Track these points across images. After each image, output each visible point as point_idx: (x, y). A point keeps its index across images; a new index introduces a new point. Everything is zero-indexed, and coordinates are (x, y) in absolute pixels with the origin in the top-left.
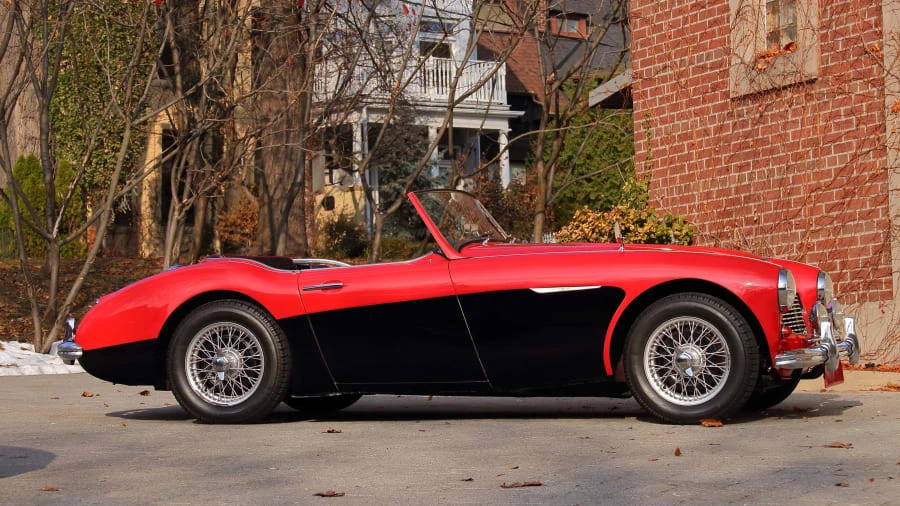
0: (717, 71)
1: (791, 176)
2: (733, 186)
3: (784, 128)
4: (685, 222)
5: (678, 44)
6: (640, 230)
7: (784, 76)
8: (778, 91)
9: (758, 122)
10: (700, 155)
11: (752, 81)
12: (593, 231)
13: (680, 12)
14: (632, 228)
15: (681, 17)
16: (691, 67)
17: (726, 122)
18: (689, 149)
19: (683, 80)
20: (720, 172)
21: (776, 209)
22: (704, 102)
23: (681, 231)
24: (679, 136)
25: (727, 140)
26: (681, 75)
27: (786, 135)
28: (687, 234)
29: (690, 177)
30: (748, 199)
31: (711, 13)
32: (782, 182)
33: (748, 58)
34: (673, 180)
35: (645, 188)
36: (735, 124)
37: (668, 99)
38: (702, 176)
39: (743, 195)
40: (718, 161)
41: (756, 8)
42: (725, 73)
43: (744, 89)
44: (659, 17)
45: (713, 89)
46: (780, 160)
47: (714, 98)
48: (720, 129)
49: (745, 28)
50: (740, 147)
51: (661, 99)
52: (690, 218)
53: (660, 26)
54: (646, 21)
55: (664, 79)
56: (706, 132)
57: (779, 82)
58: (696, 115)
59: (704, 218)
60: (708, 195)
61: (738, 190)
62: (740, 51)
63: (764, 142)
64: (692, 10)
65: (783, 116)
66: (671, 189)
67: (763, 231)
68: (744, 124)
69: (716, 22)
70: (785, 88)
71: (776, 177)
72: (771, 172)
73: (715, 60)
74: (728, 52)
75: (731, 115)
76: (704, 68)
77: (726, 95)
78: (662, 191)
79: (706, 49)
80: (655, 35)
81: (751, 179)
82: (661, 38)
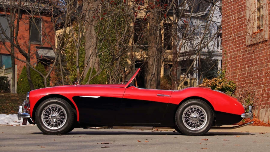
0: (243, 38)
1: (261, 69)
2: (246, 72)
3: (260, 55)
4: (234, 83)
5: (233, 30)
6: (220, 85)
7: (259, 39)
8: (258, 43)
9: (253, 53)
10: (238, 63)
11: (251, 41)
12: (207, 85)
13: (234, 20)
14: (218, 84)
15: (234, 22)
16: (237, 36)
17: (245, 53)
18: (236, 61)
19: (235, 40)
20: (243, 68)
21: (257, 79)
22: (240, 47)
23: (232, 86)
24: (233, 57)
25: (245, 58)
26: (234, 39)
27: (260, 57)
28: (234, 86)
29: (236, 70)
30: (250, 76)
31: (242, 20)
32: (258, 71)
33: (251, 34)
34: (232, 70)
35: (224, 73)
36: (247, 54)
37: (231, 46)
38: (239, 69)
39: (249, 75)
40: (243, 64)
41: (254, 19)
42: (245, 39)
43: (249, 43)
44: (229, 22)
45: (242, 43)
46: (258, 64)
47: (242, 46)
48: (244, 55)
49: (251, 25)
50: (248, 60)
51: (229, 46)
52: (236, 82)
53: (229, 24)
54: (226, 23)
55: (230, 40)
56: (240, 56)
57: (258, 41)
58: (238, 51)
59: (239, 82)
60: (240, 75)
61: (248, 74)
62: (249, 32)
63: (254, 59)
64: (237, 19)
65: (259, 51)
66: (231, 73)
67: (254, 85)
68: (249, 54)
69: (243, 23)
70: (260, 43)
71: (257, 69)
72: (256, 68)
73: (243, 34)
74: (246, 32)
75: (246, 51)
76: (240, 37)
77: (245, 45)
78: (229, 74)
79: (240, 31)
80: (228, 27)
81: (251, 70)
82: (230, 28)
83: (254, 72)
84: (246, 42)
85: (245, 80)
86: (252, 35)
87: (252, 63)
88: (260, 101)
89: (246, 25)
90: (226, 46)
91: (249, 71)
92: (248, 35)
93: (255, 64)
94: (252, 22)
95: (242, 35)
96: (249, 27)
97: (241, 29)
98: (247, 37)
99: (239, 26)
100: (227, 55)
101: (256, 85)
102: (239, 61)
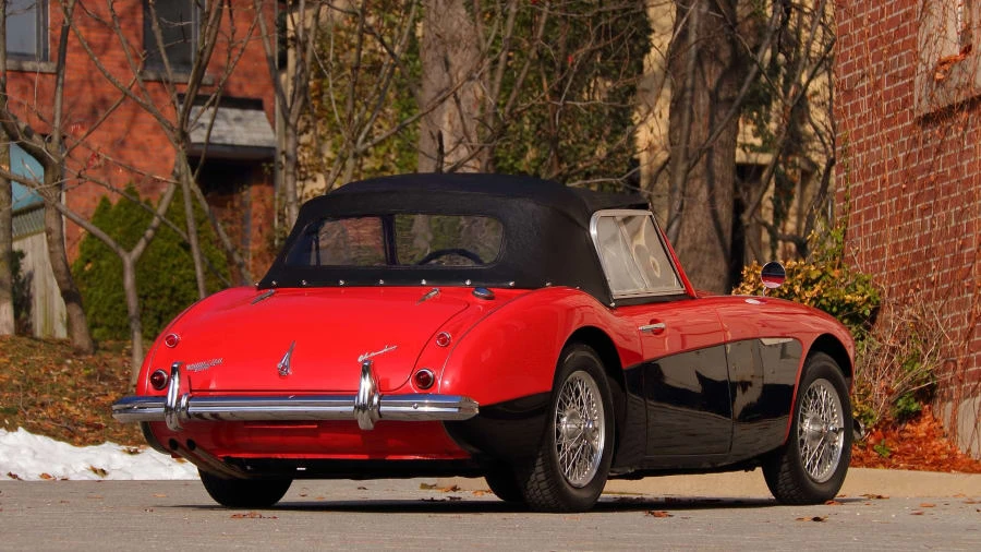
83: (941, 235)
84: (916, 101)
85: (912, 273)
86: (936, 70)
87: (934, 194)
88: (959, 362)
89: (918, 26)
90: (850, 117)
91: (927, 232)
92: (924, 69)
93: (946, 202)
94: (935, 13)
95: (905, 71)
96: (925, 37)
97: (901, 40)
98: (917, 79)
99: (892, 30)
100: (851, 158)
101: (948, 292)
102: (891, 183)
